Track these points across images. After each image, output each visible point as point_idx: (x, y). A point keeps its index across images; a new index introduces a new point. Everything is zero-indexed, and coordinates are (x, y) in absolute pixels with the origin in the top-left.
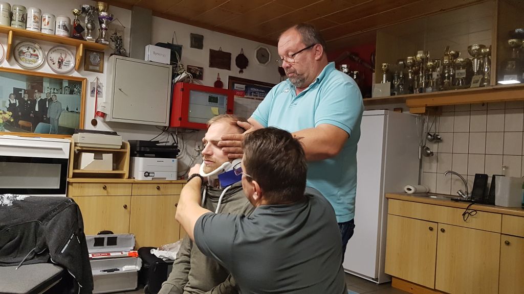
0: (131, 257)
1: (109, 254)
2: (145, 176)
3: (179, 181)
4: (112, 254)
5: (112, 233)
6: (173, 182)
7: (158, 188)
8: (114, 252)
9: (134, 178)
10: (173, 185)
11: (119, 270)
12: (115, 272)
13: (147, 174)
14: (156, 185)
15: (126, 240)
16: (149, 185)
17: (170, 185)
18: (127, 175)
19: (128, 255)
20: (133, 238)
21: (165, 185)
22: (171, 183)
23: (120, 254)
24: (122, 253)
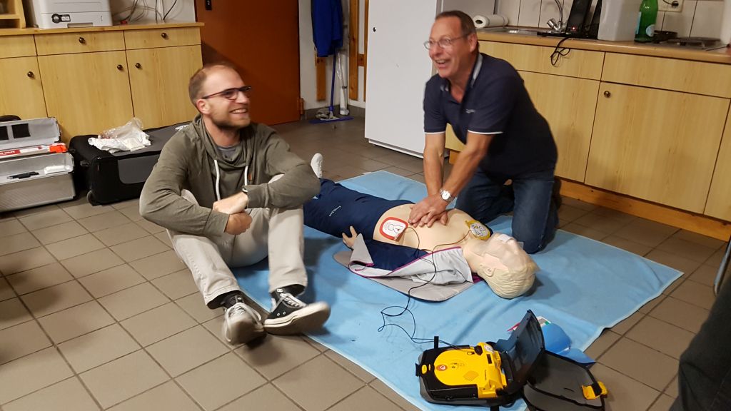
0: (55, 152)
1: (17, 151)
2: (53, 20)
3: (117, 28)
4: (23, 151)
5: (19, 119)
6: (106, 29)
7: (82, 41)
8: (26, 146)
9: (37, 27)
10: (108, 35)
11: (38, 174)
12: (32, 177)
13: (57, 18)
14: (78, 36)
15: (44, 128)
16: (64, 36)
17: (101, 34)
18: (23, 22)
19: (49, 150)
20: (55, 124)
21: (93, 35)
22: (103, 31)
23: (37, 149)
24: (40, 148)
